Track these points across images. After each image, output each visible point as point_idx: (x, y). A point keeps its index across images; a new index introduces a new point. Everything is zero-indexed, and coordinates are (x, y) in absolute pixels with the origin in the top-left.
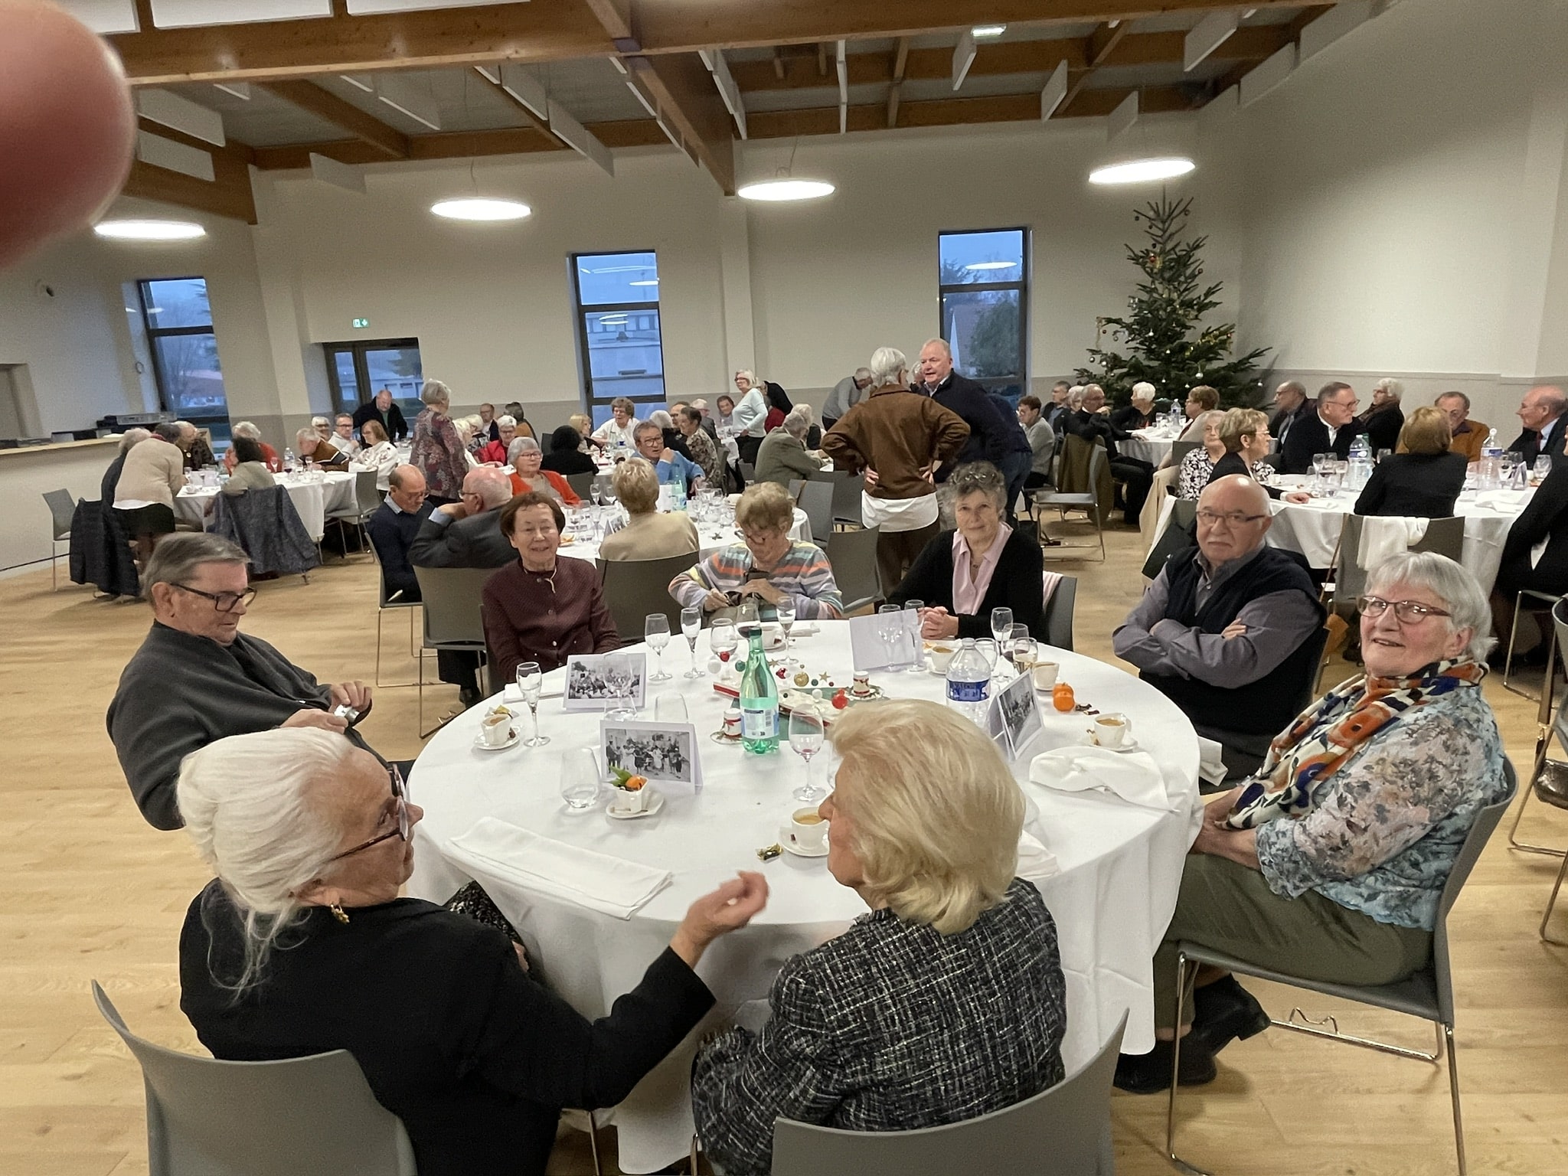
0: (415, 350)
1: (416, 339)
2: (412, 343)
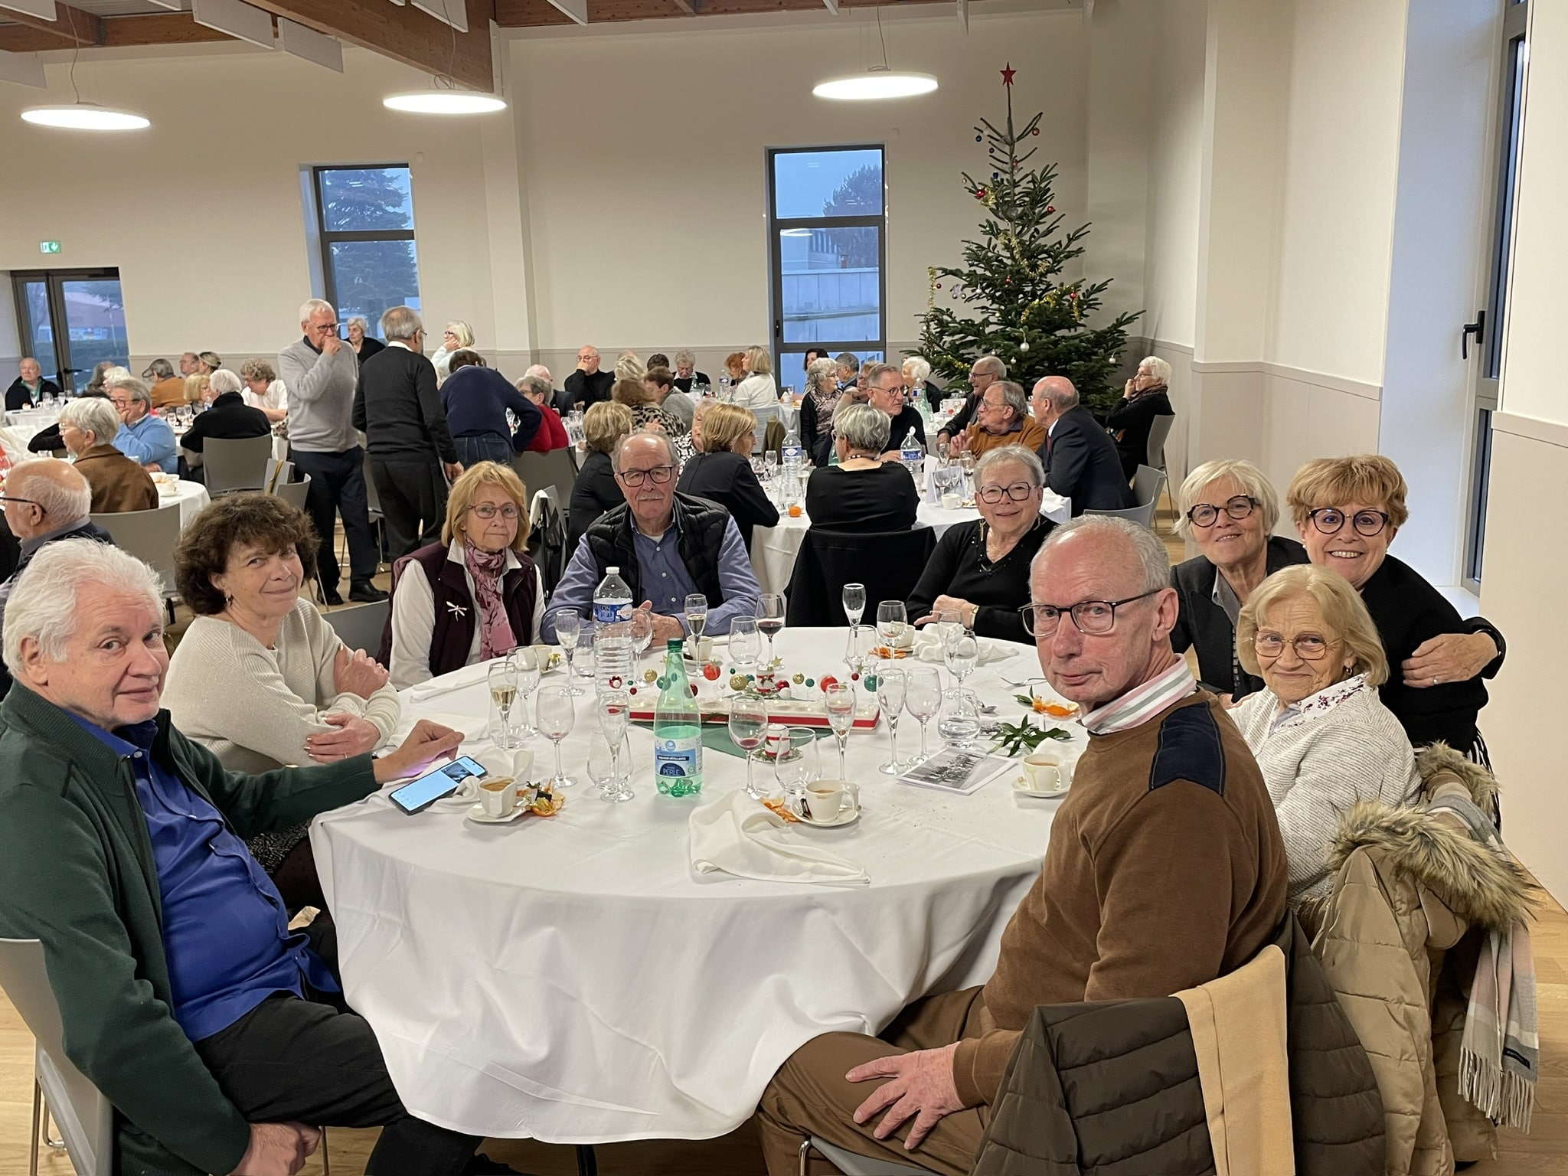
0: (117, 282)
1: (117, 269)
2: (112, 273)
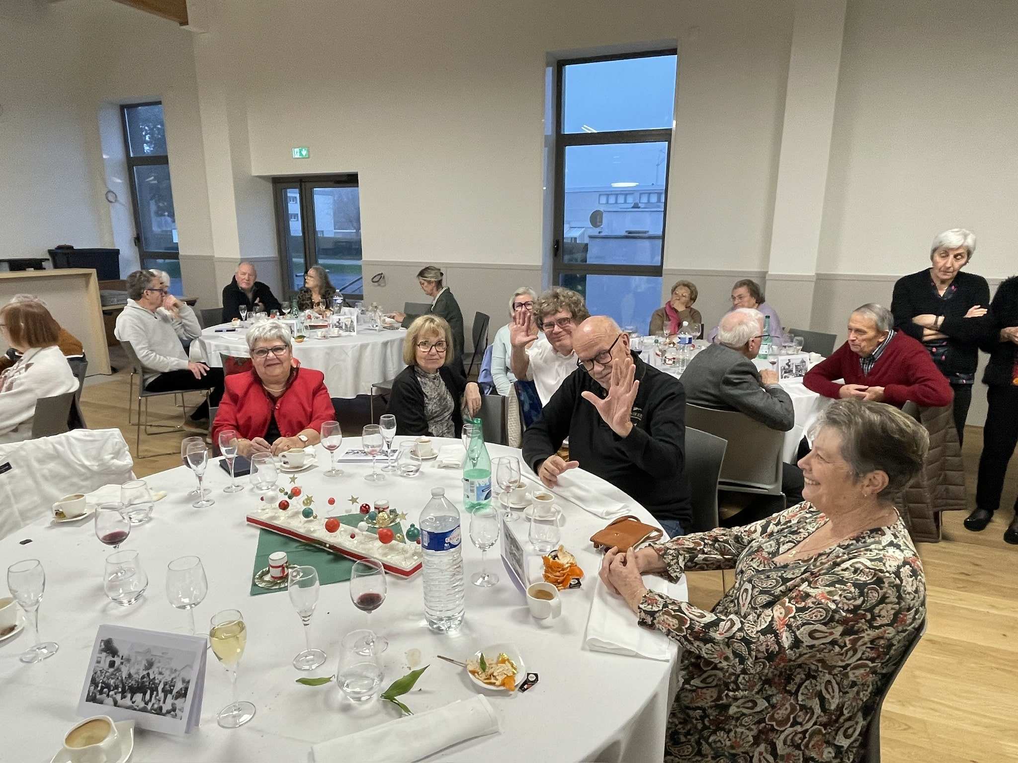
1: (356, 175)
2: (351, 180)
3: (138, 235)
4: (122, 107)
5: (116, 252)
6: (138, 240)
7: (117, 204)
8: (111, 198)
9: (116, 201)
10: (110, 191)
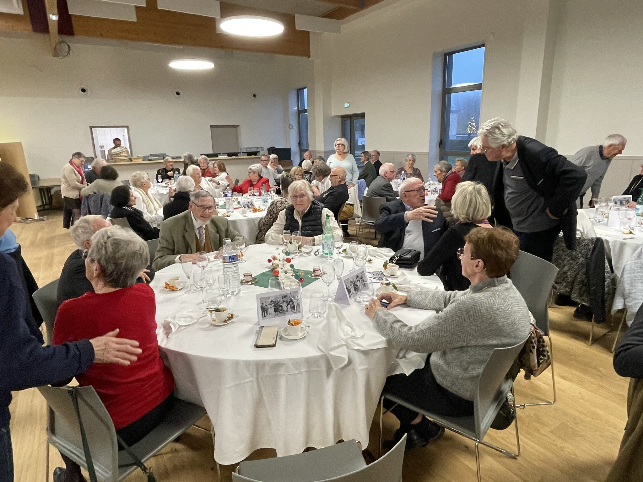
3: (300, 142)
4: (298, 90)
5: (289, 150)
6: (300, 144)
7: (293, 130)
8: (291, 128)
9: (292, 128)
10: (290, 125)
